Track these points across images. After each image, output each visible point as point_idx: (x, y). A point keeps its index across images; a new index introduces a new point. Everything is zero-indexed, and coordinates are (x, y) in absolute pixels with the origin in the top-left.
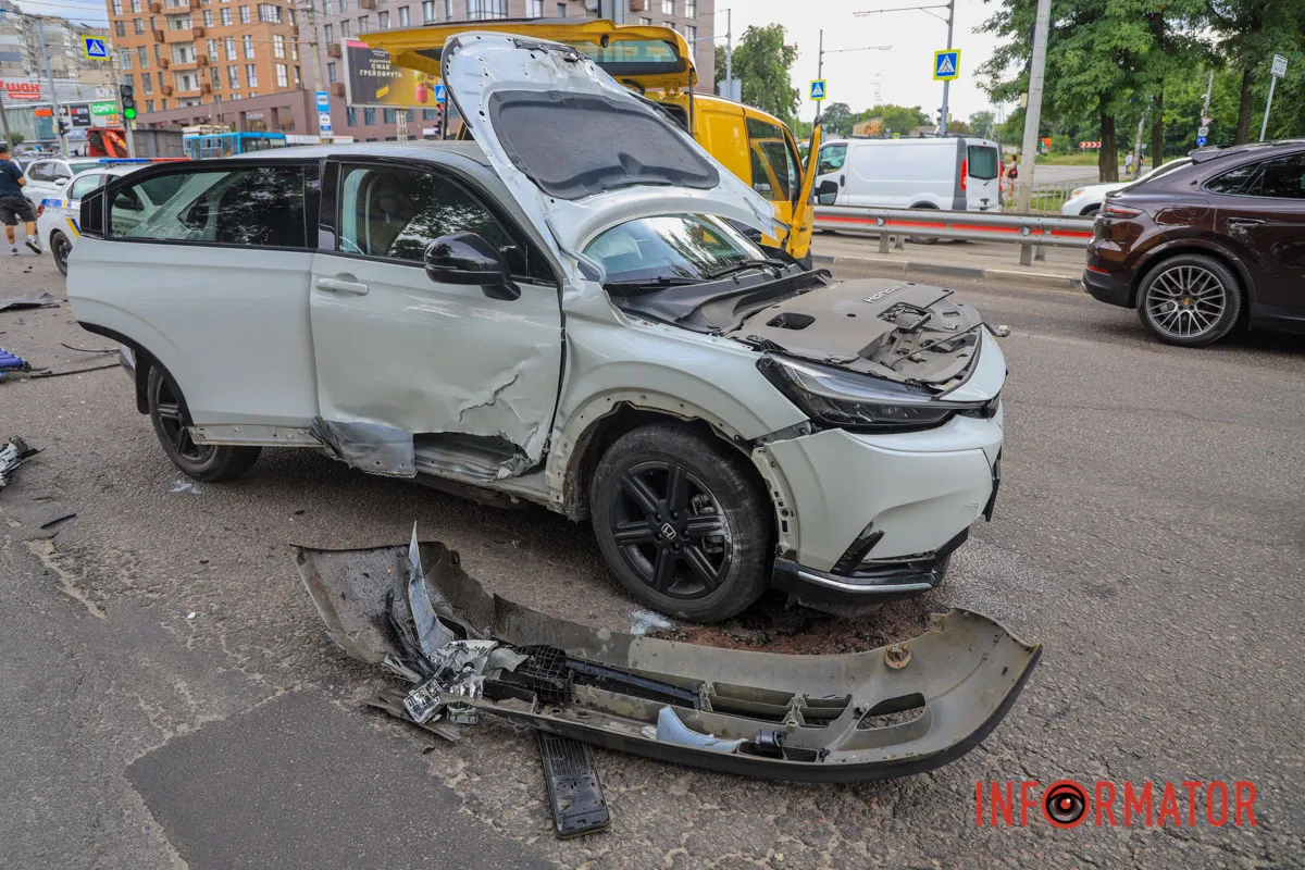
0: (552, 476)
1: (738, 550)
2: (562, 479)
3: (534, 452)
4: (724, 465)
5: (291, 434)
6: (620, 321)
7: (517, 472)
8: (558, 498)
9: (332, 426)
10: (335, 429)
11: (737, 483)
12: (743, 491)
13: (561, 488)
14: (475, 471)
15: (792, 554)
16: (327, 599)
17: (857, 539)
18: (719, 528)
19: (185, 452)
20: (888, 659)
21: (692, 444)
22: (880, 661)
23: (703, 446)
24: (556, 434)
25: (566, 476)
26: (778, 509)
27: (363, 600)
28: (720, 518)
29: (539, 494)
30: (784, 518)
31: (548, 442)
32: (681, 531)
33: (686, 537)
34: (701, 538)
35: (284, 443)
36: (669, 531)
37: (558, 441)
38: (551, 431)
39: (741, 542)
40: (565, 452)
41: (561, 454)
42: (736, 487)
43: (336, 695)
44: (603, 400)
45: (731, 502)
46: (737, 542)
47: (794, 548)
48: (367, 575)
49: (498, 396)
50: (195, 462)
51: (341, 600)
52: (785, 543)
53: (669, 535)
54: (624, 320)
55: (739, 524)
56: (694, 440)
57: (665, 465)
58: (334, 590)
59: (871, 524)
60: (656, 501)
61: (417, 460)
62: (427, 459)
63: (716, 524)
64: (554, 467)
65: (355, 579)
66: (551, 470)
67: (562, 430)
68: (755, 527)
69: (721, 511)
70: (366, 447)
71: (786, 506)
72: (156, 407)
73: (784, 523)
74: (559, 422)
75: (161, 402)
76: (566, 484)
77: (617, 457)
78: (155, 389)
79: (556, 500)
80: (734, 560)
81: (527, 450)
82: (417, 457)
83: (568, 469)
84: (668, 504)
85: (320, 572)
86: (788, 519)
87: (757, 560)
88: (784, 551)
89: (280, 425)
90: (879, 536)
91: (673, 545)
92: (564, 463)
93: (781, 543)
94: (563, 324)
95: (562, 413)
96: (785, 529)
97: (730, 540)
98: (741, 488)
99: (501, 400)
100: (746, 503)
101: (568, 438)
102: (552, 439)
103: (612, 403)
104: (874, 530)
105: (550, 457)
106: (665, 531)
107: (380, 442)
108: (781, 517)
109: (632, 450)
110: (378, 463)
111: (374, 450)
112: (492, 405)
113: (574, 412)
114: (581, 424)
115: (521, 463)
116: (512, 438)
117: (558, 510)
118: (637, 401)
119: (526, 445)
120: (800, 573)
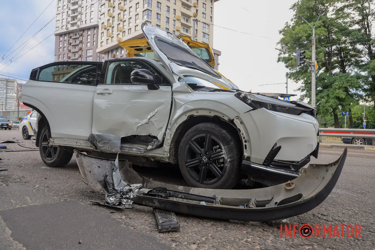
0: (166, 146)
1: (229, 161)
2: (169, 146)
3: (160, 138)
4: (224, 131)
5: (82, 142)
6: (190, 91)
7: (154, 147)
8: (167, 155)
9: (95, 136)
10: (96, 137)
11: (229, 137)
12: (231, 139)
13: (168, 151)
14: (140, 149)
15: (249, 158)
16: (84, 171)
17: (272, 150)
18: (223, 154)
19: (47, 157)
20: (286, 187)
21: (213, 126)
22: (283, 188)
23: (217, 126)
24: (168, 131)
25: (170, 145)
26: (243, 140)
27: (96, 175)
28: (223, 150)
29: (161, 156)
30: (245, 144)
31: (165, 134)
32: (209, 159)
33: (211, 161)
34: (216, 161)
35: (79, 146)
36: (205, 159)
37: (168, 133)
38: (166, 131)
39: (230, 158)
40: (170, 137)
41: (169, 138)
42: (228, 138)
43: (82, 202)
44: (184, 116)
45: (227, 143)
46: (229, 158)
47: (249, 155)
48: (99, 167)
49: (150, 120)
50: (50, 160)
51: (89, 173)
52: (246, 154)
53: (205, 160)
54: (192, 91)
55: (230, 151)
56: (214, 124)
57: (204, 135)
58: (87, 169)
59: (276, 144)
60: (200, 149)
61: (121, 148)
62: (124, 147)
63: (221, 153)
64: (167, 143)
65: (95, 168)
66: (166, 145)
67: (170, 129)
68: (235, 152)
69: (223, 148)
70: (106, 142)
71: (246, 138)
72: (41, 143)
73: (246, 145)
74: (169, 127)
75: (43, 141)
76: (170, 149)
77: (188, 135)
78: (42, 137)
79: (166, 156)
80: (228, 165)
81: (158, 137)
82: (121, 147)
83: (171, 143)
84: (205, 150)
85: (83, 162)
86: (247, 144)
87: (236, 164)
88: (246, 157)
89: (78, 139)
90: (279, 148)
91: (206, 164)
92: (170, 141)
93: (244, 154)
94: (172, 96)
95: (170, 124)
96: (246, 148)
97: (226, 158)
98: (230, 138)
99: (151, 121)
100: (232, 143)
101: (172, 132)
102: (166, 133)
103: (187, 116)
104: (278, 146)
105: (165, 139)
106: (204, 159)
107: (110, 140)
108: (244, 143)
109: (193, 131)
110: (109, 148)
111: (108, 143)
112: (148, 123)
113: (174, 122)
114: (176, 126)
115: (156, 143)
116: (153, 134)
117: (167, 160)
118: (195, 114)
119: (157, 135)
120: (252, 165)
